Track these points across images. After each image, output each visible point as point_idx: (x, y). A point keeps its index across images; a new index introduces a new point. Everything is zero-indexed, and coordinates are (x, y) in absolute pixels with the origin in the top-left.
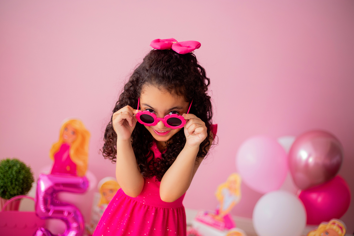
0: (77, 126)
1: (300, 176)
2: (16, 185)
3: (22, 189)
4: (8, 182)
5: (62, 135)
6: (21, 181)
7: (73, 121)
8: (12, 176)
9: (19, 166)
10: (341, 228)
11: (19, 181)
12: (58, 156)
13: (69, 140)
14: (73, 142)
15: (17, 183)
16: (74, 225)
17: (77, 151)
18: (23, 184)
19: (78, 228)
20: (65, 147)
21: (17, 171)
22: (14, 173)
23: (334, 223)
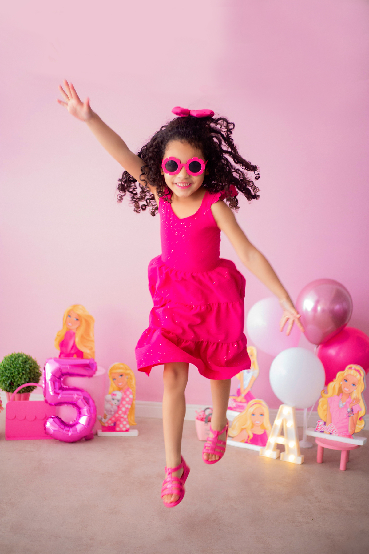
0: (80, 312)
1: (311, 327)
2: (23, 374)
3: (30, 379)
4: (15, 372)
5: (66, 323)
6: (28, 370)
7: (75, 306)
8: (18, 366)
9: (24, 357)
10: (358, 371)
11: (26, 371)
12: (63, 344)
13: (73, 328)
14: (77, 329)
15: (24, 372)
16: (85, 410)
17: (82, 337)
18: (30, 373)
19: (89, 412)
20: (69, 335)
21: (24, 361)
22: (20, 362)
23: (350, 368)
